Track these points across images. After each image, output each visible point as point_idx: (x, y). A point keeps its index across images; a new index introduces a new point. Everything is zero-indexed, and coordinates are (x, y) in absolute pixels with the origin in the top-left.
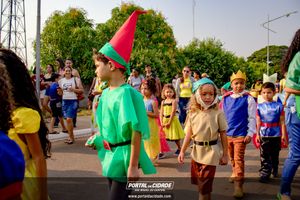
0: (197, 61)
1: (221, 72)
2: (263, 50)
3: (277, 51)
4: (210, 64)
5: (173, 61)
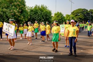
0: (35, 14)
1: (43, 18)
2: (76, 10)
3: (81, 10)
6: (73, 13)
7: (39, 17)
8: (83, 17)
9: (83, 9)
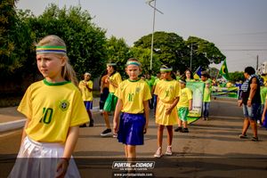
6: (142, 43)
8: (173, 58)
9: (169, 34)
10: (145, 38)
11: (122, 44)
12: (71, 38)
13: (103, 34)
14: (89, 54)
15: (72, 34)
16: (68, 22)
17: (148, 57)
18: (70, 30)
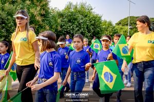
0: (69, 21)
4: (80, 24)
5: (39, 18)
6: (120, 23)
7: (80, 28)
10: (122, 20)
11: (110, 24)
12: (81, 21)
13: (100, 18)
14: (92, 31)
15: (82, 19)
16: (79, 12)
17: (126, 31)
18: (81, 16)
